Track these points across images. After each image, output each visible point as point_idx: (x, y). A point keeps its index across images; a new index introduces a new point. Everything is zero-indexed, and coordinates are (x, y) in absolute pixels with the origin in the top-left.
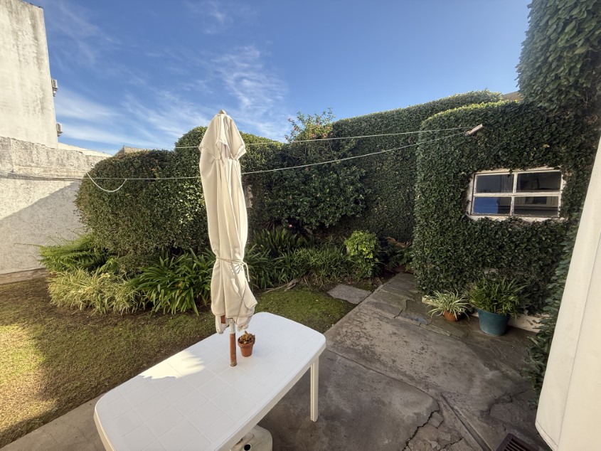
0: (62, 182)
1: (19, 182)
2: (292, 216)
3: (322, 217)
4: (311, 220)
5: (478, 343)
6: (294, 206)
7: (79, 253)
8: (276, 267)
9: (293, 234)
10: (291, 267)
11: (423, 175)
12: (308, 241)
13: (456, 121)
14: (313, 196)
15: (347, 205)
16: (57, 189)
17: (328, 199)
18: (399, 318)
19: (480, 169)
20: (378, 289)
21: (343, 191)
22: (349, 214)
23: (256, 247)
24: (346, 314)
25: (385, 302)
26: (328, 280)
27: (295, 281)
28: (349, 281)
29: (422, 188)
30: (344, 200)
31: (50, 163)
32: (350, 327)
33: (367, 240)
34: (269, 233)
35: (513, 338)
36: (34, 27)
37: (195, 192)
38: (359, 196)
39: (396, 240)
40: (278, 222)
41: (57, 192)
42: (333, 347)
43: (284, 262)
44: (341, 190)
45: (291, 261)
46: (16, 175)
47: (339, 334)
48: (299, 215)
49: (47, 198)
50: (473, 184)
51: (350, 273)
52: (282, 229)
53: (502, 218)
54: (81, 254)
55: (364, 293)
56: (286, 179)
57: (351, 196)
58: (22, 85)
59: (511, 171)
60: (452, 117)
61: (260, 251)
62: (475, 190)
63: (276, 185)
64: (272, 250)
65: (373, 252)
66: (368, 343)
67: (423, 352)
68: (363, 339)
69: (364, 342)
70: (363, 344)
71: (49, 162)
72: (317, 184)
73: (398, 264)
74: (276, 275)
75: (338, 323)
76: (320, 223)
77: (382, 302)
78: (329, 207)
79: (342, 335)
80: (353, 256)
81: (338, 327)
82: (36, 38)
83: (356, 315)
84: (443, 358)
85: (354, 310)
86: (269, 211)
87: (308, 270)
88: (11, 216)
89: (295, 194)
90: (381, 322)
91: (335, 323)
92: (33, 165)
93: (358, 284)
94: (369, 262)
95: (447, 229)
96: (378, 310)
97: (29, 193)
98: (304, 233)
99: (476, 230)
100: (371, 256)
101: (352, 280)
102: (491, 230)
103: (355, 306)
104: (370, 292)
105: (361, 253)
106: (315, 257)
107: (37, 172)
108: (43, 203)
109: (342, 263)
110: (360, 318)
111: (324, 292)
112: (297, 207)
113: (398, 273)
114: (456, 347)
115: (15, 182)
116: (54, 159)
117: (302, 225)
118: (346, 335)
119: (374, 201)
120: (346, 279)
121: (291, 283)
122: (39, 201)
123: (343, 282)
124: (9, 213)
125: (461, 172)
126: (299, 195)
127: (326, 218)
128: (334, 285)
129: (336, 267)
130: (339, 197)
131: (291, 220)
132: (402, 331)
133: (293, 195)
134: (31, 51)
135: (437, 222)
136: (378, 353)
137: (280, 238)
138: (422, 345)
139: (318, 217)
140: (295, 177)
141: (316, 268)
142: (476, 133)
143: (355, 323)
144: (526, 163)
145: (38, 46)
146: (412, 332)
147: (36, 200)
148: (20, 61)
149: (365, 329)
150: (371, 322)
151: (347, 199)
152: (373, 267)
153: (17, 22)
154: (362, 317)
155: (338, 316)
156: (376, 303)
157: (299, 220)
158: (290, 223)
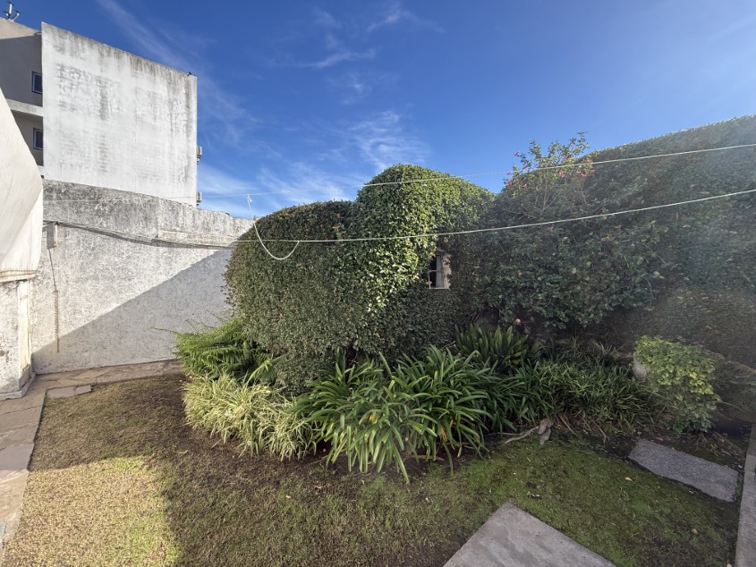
0: (206, 250)
1: (162, 249)
7: (224, 349)
16: (200, 260)
27: (548, 423)
31: (196, 227)
36: (188, 95)
37: (391, 263)
41: (199, 263)
46: (159, 241)
49: (188, 270)
54: (226, 349)
57: (636, 274)
58: (171, 154)
71: (193, 227)
82: (188, 107)
88: (149, 292)
92: (178, 229)
97: (169, 264)
100: (707, 391)
105: (684, 383)
107: (181, 237)
108: (183, 275)
111: (621, 454)
115: (158, 251)
116: (199, 222)
121: (543, 428)
122: (179, 274)
124: (148, 288)
126: (533, 271)
134: (181, 120)
137: (505, 341)
145: (189, 114)
147: (176, 273)
148: (172, 130)
152: (712, 413)
153: (174, 92)
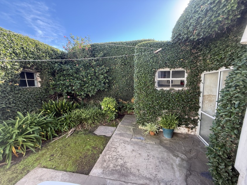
2: (69, 91)
3: (87, 91)
4: (81, 93)
5: (166, 144)
6: (70, 85)
8: (59, 123)
9: (70, 101)
10: (70, 121)
11: (138, 70)
12: (80, 105)
13: (150, 46)
14: (82, 80)
15: (100, 85)
17: (90, 82)
18: (132, 139)
19: (160, 68)
20: (119, 125)
21: (97, 78)
22: (102, 89)
23: (44, 111)
24: (106, 144)
25: (124, 132)
26: (93, 125)
27: (73, 129)
28: (104, 123)
29: (137, 76)
30: (99, 82)
32: (110, 153)
33: (112, 101)
34: (54, 102)
35: (175, 137)
38: (106, 80)
39: (123, 100)
40: (61, 95)
42: (103, 173)
43: (65, 119)
44: (97, 77)
45: (70, 118)
47: (105, 161)
48: (74, 91)
50: (157, 74)
51: (104, 119)
52: (63, 99)
53: (168, 89)
55: (113, 129)
56: (64, 70)
57: (102, 81)
59: (170, 69)
60: (149, 45)
61: (47, 114)
62: (157, 77)
63: (57, 73)
64: (57, 112)
65: (115, 107)
66: (122, 162)
67: (149, 158)
68: (119, 160)
69: (120, 162)
70: (119, 164)
72: (84, 73)
73: (125, 111)
74: (60, 128)
75: (103, 153)
76: (86, 94)
77: (122, 132)
78: (91, 86)
79: (107, 161)
80: (105, 110)
81: (104, 156)
83: (111, 144)
84: (158, 158)
85: (110, 140)
86: (54, 89)
87: (81, 121)
89: (71, 79)
90: (125, 145)
91: (101, 153)
93: (109, 124)
94: (113, 112)
95: (149, 95)
96: (122, 138)
98: (77, 100)
99: (160, 94)
100: (114, 109)
101: (106, 122)
102: (165, 94)
103: (110, 138)
104: (115, 128)
105: (109, 109)
106: (84, 113)
109: (100, 114)
110: (114, 145)
111: (92, 132)
112: (73, 86)
113: (125, 115)
114: (160, 150)
117: (76, 96)
118: (109, 161)
119: (113, 83)
120: (102, 122)
121: (70, 131)
123: (102, 125)
125: (153, 69)
126: (73, 79)
127: (89, 92)
128: (96, 127)
129: (97, 117)
130: (96, 81)
131: (68, 94)
132: (136, 147)
133: (70, 79)
135: (144, 91)
136: (129, 167)
137: (62, 105)
138: (147, 154)
139: (85, 91)
140: (70, 69)
141: (86, 120)
142: (158, 52)
143: (113, 149)
144: (175, 66)
146: (140, 147)
149: (118, 152)
150: (121, 146)
151: (100, 82)
152: (115, 115)
154: (115, 144)
155: (102, 147)
156: (120, 134)
157: (74, 93)
158: (68, 95)
